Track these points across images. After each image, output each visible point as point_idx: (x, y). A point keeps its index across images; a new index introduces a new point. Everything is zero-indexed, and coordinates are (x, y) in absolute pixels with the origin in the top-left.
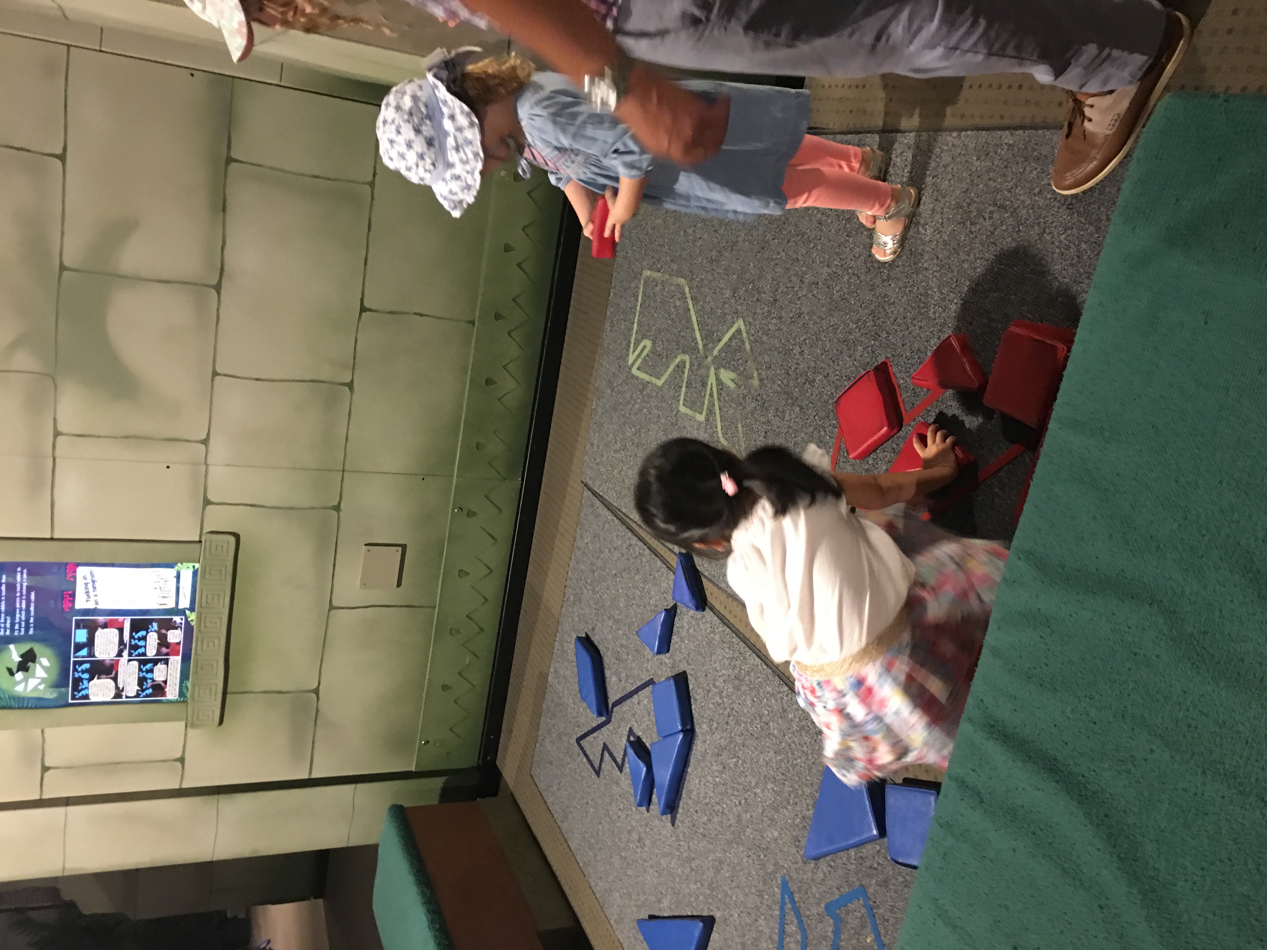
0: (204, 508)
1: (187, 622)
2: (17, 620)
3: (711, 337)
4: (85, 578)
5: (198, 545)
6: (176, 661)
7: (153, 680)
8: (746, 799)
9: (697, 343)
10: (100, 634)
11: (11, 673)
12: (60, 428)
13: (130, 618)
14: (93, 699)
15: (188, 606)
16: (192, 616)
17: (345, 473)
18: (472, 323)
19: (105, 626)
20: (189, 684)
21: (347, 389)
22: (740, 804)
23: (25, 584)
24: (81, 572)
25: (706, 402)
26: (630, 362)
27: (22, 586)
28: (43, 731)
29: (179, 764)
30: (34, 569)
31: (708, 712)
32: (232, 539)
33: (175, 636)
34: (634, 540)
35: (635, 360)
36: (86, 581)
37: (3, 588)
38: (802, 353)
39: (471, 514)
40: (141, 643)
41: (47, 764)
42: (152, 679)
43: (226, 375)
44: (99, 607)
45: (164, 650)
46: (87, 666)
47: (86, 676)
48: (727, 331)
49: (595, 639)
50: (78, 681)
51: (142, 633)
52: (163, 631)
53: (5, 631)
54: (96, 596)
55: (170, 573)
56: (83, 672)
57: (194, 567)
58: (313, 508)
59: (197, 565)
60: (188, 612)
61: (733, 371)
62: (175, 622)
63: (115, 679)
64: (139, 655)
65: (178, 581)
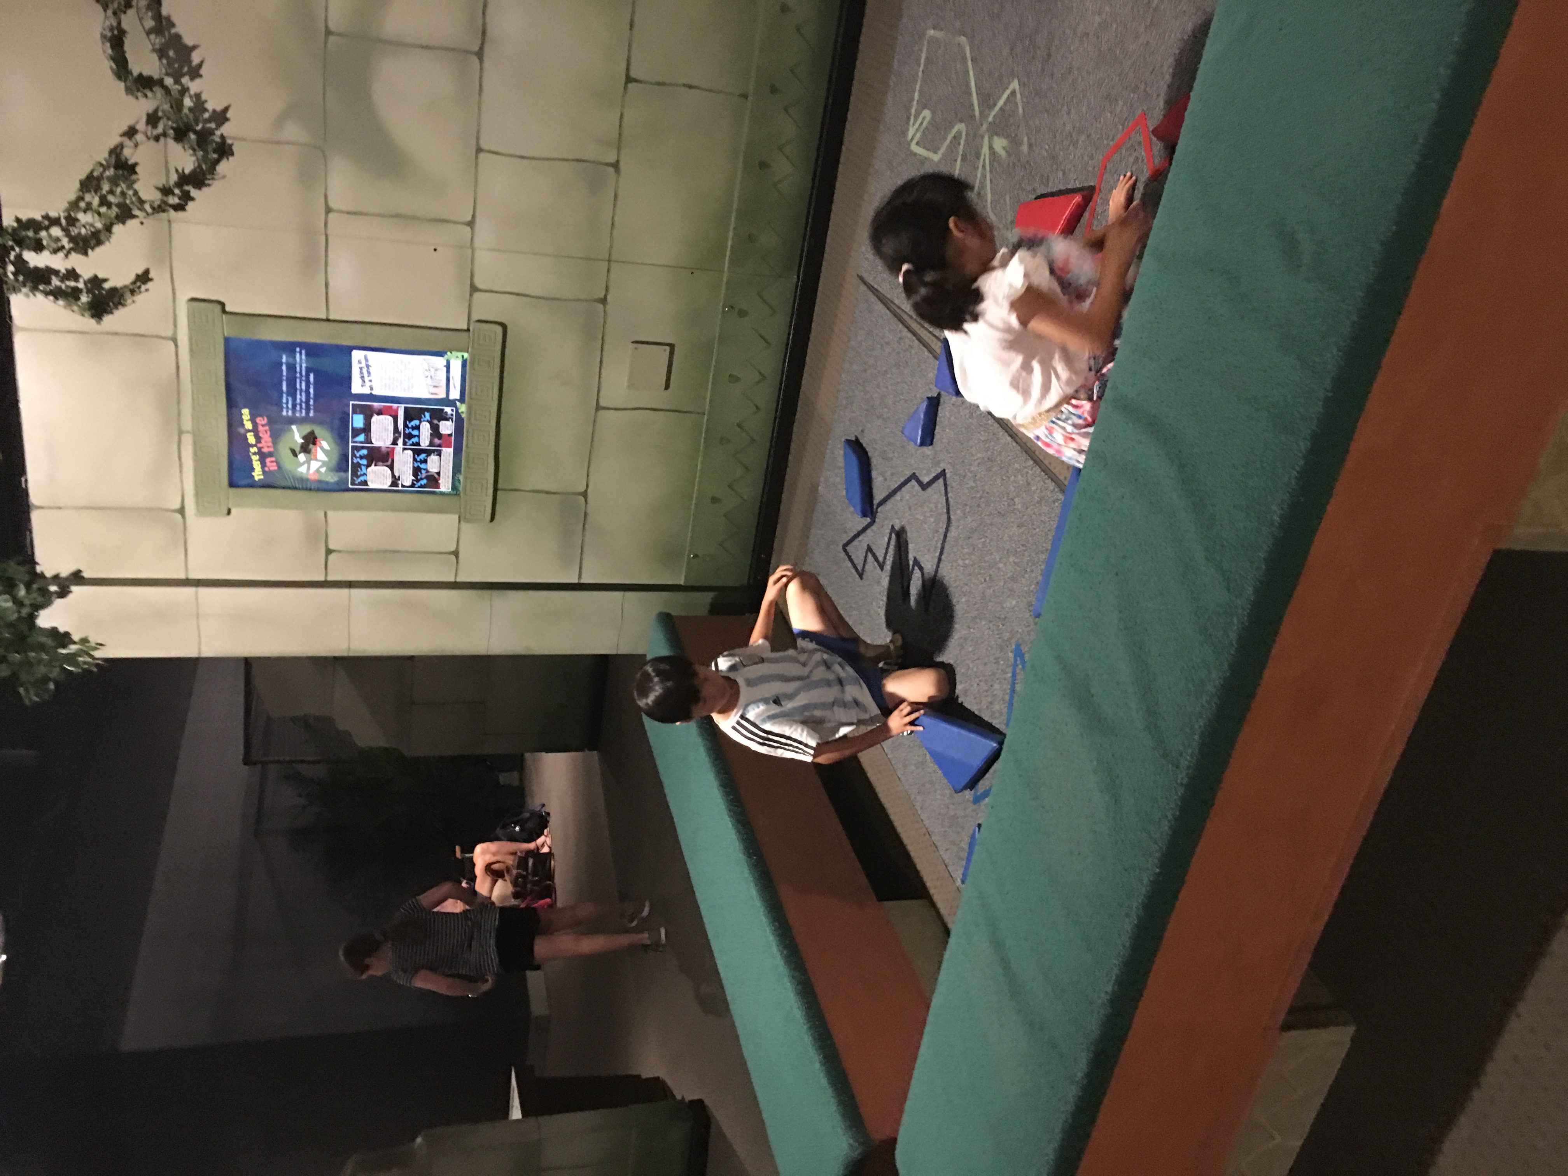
0: (471, 295)
1: (458, 414)
2: (298, 402)
3: (987, 102)
4: (360, 362)
5: (465, 334)
6: (448, 452)
7: (427, 471)
9: (973, 110)
10: (375, 418)
11: (295, 455)
12: (332, 204)
13: (403, 406)
14: (371, 485)
15: (458, 398)
16: (463, 408)
17: (612, 263)
18: (745, 96)
19: (380, 413)
20: (461, 478)
21: (613, 170)
23: (304, 365)
24: (357, 355)
25: (979, 175)
26: (910, 137)
27: (301, 367)
28: (325, 514)
29: (453, 557)
30: (313, 350)
32: (499, 330)
33: (447, 428)
34: (906, 333)
35: (914, 135)
36: (361, 366)
37: (284, 368)
38: (1069, 113)
39: (742, 313)
40: (415, 432)
41: (331, 547)
43: (490, 152)
44: (374, 393)
45: (437, 441)
46: (365, 452)
47: (364, 462)
48: (1003, 93)
49: (864, 441)
50: (356, 467)
51: (415, 422)
52: (435, 422)
53: (288, 412)
54: (370, 381)
55: (440, 362)
56: (361, 457)
57: (463, 356)
58: (579, 300)
59: (466, 355)
60: (458, 403)
61: (1006, 138)
62: (446, 412)
63: (391, 467)
64: (413, 444)
65: (448, 371)
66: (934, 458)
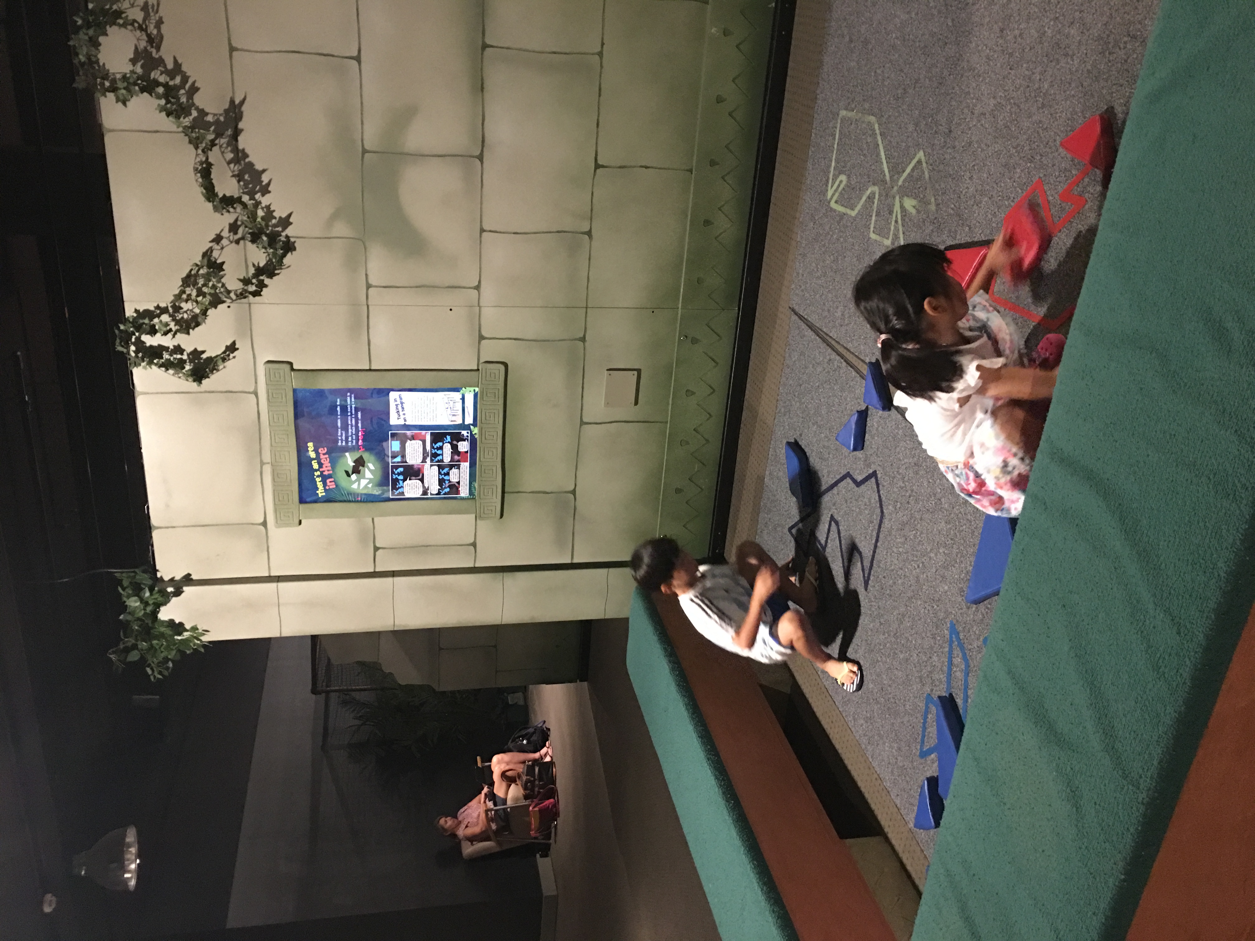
0: (479, 343)
2: (350, 434)
3: (896, 170)
4: (395, 400)
5: (477, 373)
6: (465, 466)
7: (450, 482)
8: (923, 563)
9: (885, 175)
10: (409, 444)
11: (348, 475)
12: (370, 282)
14: (407, 495)
16: (475, 431)
17: (588, 309)
18: (691, 171)
19: (413, 438)
20: (476, 485)
21: (587, 237)
22: (918, 567)
23: (353, 406)
24: (393, 395)
25: (892, 228)
26: (829, 197)
27: (351, 407)
28: (373, 519)
29: (472, 548)
30: (359, 394)
31: (893, 495)
32: (502, 368)
33: (464, 446)
34: (834, 356)
35: (833, 195)
36: (396, 403)
37: (339, 409)
38: (971, 178)
39: (695, 341)
40: (439, 452)
41: (378, 545)
42: (449, 480)
43: (490, 231)
44: (407, 423)
45: (456, 457)
46: (401, 469)
47: (401, 477)
48: (910, 163)
49: (803, 444)
50: (395, 482)
51: (440, 444)
52: (455, 442)
53: (342, 442)
54: (404, 414)
55: (457, 396)
56: (399, 474)
57: (475, 391)
58: (564, 340)
59: (477, 389)
60: (472, 427)
61: (915, 199)
63: (422, 480)
64: (438, 461)
65: (463, 402)
66: (866, 461)
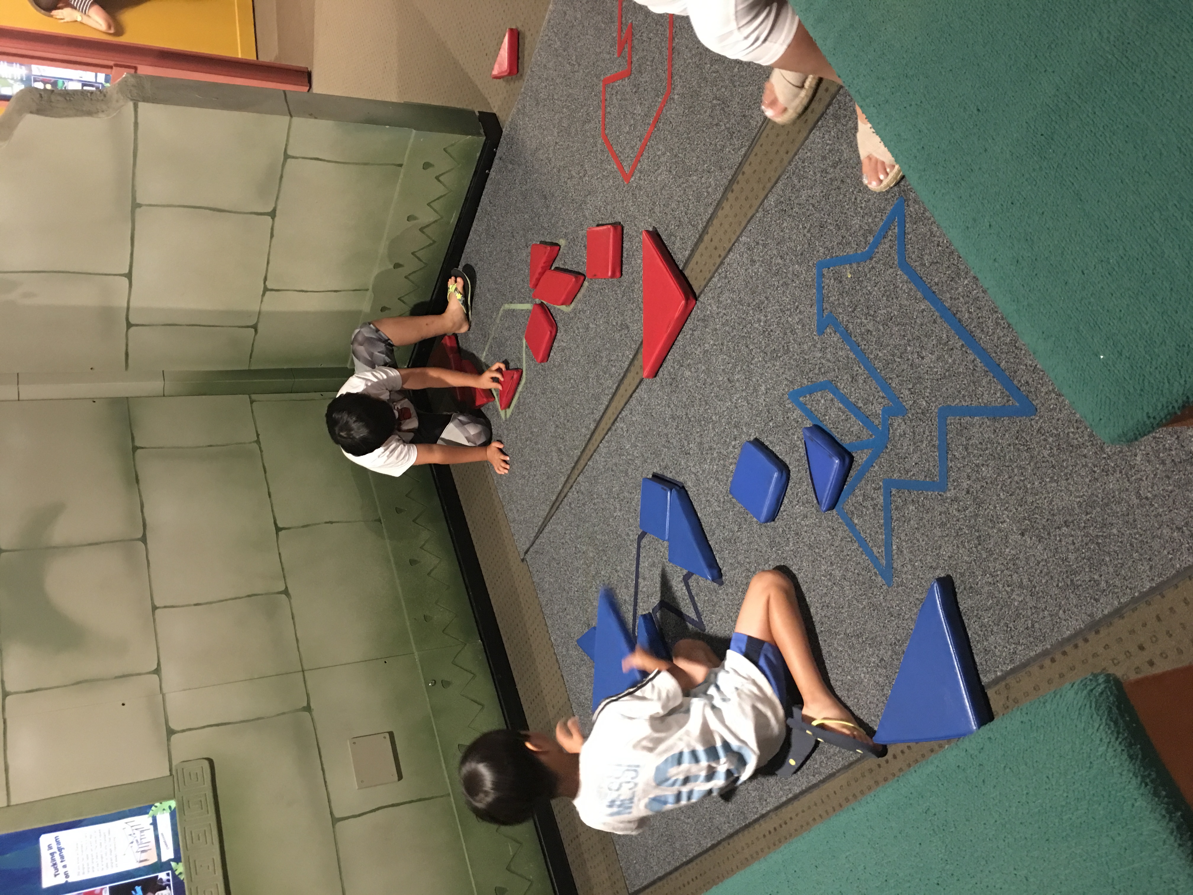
0: (169, 740)
1: (175, 877)
4: (50, 847)
12: (9, 688)
13: (108, 886)
15: (172, 857)
16: (180, 868)
17: (306, 673)
21: (284, 595)
24: (46, 840)
32: (205, 765)
36: (51, 851)
39: (446, 684)
43: (165, 607)
44: (70, 880)
54: (65, 867)
55: (144, 820)
57: (170, 807)
58: (283, 713)
59: (173, 804)
60: (173, 864)
62: (161, 879)
65: (156, 829)
